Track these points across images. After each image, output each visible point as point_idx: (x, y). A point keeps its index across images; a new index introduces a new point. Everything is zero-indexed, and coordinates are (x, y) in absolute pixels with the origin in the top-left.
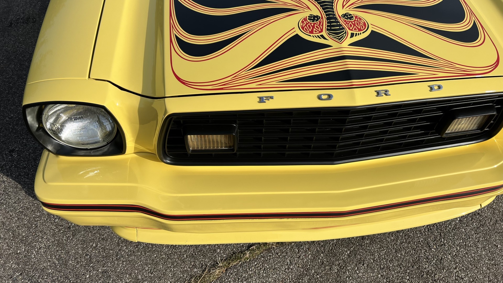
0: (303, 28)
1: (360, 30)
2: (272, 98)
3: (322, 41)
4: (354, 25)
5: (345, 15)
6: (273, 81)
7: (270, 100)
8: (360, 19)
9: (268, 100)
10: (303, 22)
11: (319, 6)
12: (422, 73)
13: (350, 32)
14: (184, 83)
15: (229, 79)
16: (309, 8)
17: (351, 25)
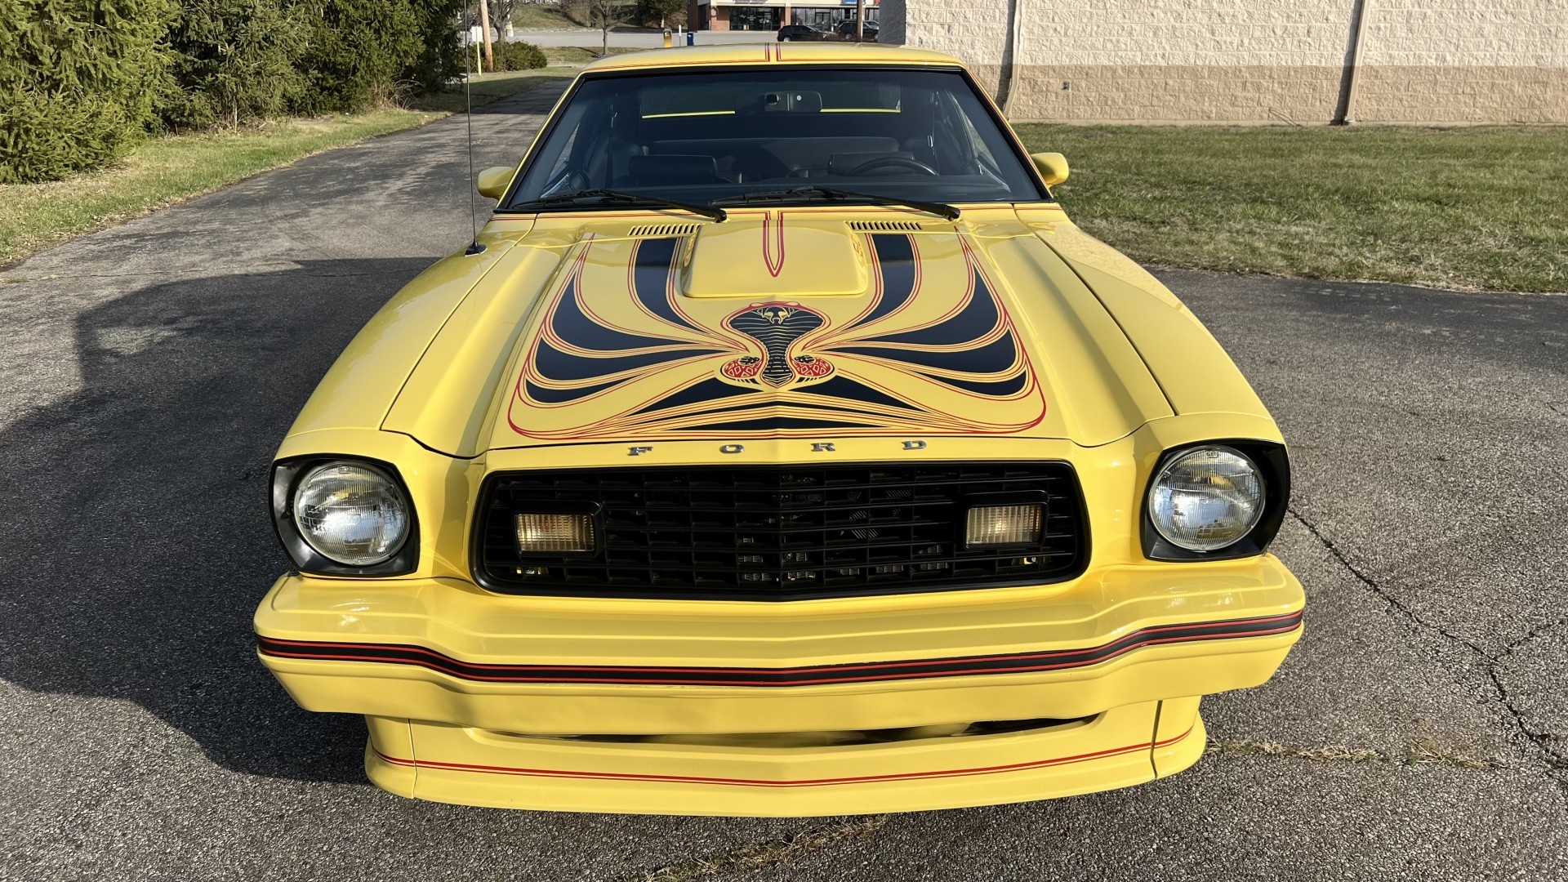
0: (726, 371)
1: (815, 374)
2: (649, 449)
3: (752, 386)
4: (810, 369)
5: (802, 359)
6: (657, 430)
7: (647, 452)
8: (824, 362)
9: (644, 452)
10: (730, 365)
11: (764, 348)
12: (896, 426)
13: (798, 376)
14: (520, 433)
15: (592, 426)
16: (747, 349)
17: (804, 369)
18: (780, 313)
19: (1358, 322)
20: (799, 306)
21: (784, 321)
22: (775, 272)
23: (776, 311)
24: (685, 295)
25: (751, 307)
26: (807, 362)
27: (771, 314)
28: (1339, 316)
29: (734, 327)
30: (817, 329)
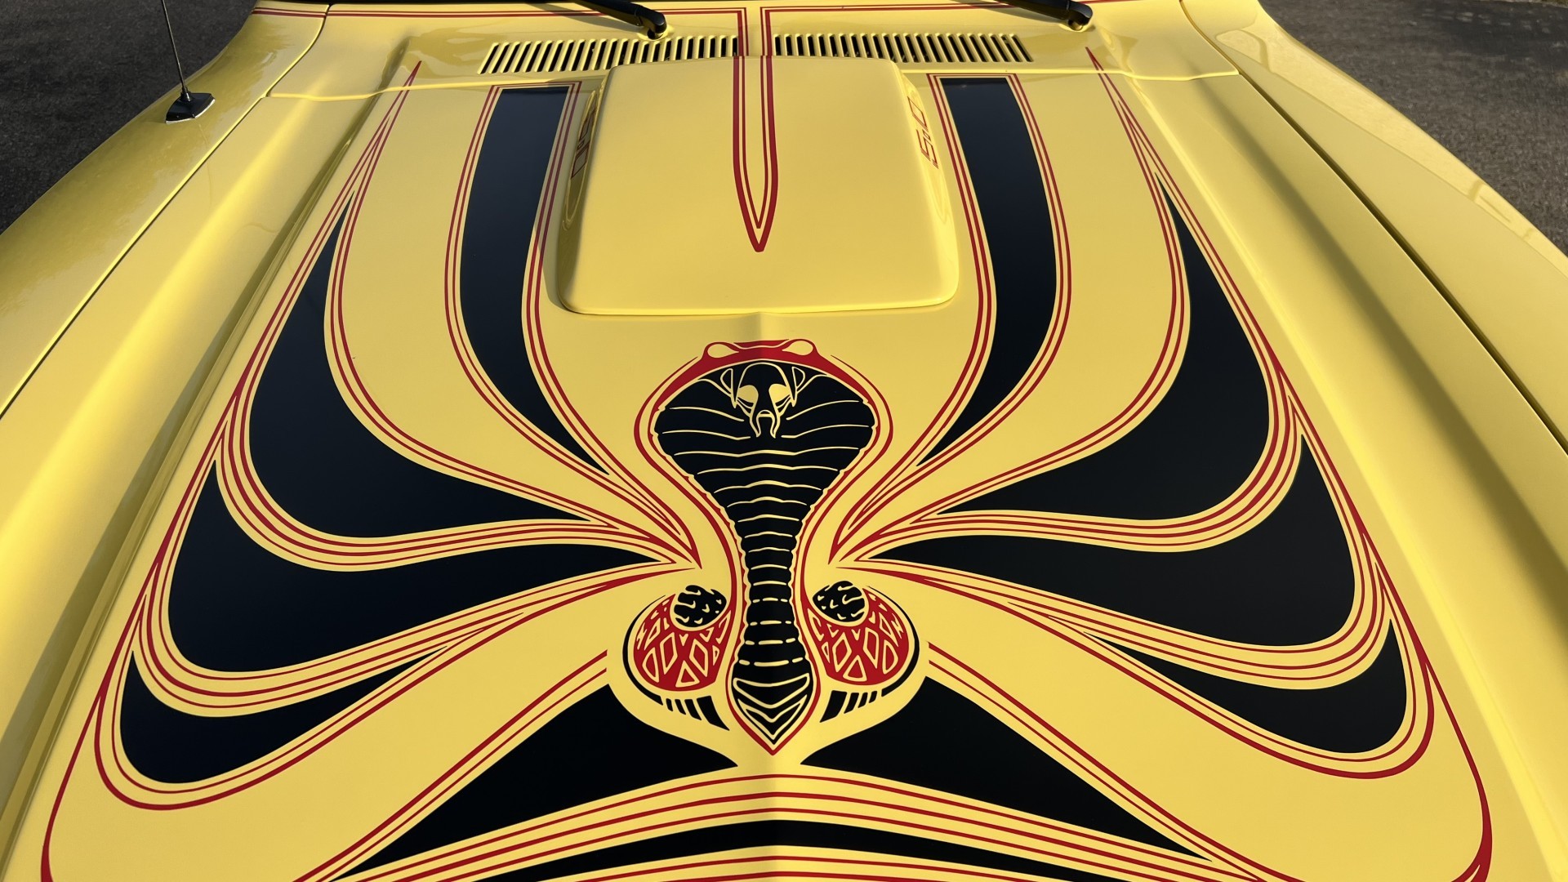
0: (640, 655)
4: (857, 647)
5: (832, 595)
8: (890, 615)
10: (649, 623)
11: (735, 542)
13: (829, 685)
16: (694, 553)
17: (841, 651)
18: (777, 392)
19: (1520, 69)
20: (814, 357)
21: (786, 427)
22: (759, 233)
23: (763, 378)
24: (566, 306)
25: (707, 361)
26: (848, 612)
27: (749, 393)
28: (1493, 60)
29: (670, 445)
30: (858, 464)
